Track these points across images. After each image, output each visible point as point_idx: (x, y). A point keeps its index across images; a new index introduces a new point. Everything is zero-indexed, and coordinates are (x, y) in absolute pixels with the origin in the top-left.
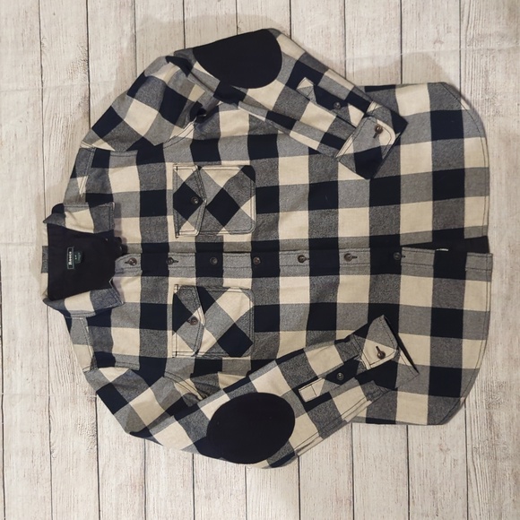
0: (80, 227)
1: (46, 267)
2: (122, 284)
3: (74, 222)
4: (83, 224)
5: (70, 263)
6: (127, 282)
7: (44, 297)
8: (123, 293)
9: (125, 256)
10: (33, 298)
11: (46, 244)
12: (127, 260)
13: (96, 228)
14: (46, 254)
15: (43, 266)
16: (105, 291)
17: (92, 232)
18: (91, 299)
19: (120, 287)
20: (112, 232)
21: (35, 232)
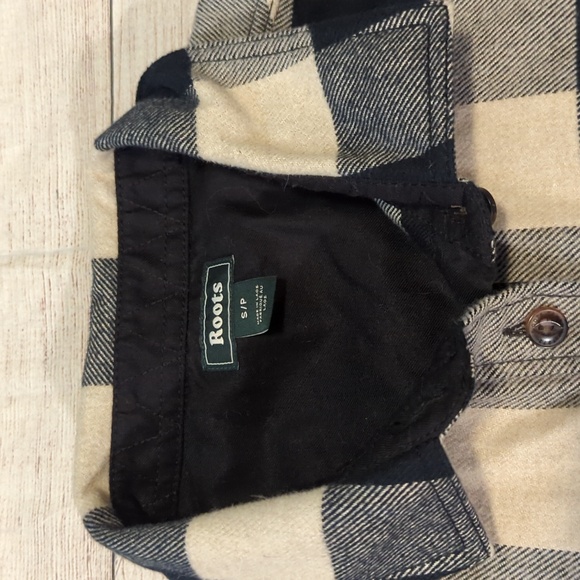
0: (269, 148)
1: (106, 356)
2: (480, 445)
3: (235, 129)
4: (282, 136)
5: (216, 338)
6: (512, 436)
7: (92, 503)
8: (482, 493)
9: (511, 296)
10: (56, 495)
11: (110, 249)
12: (516, 315)
13: (347, 148)
14: (109, 294)
15: (92, 351)
16: (410, 492)
17: (328, 168)
18: (329, 531)
19: (472, 461)
20: (443, 154)
21: (69, 208)
